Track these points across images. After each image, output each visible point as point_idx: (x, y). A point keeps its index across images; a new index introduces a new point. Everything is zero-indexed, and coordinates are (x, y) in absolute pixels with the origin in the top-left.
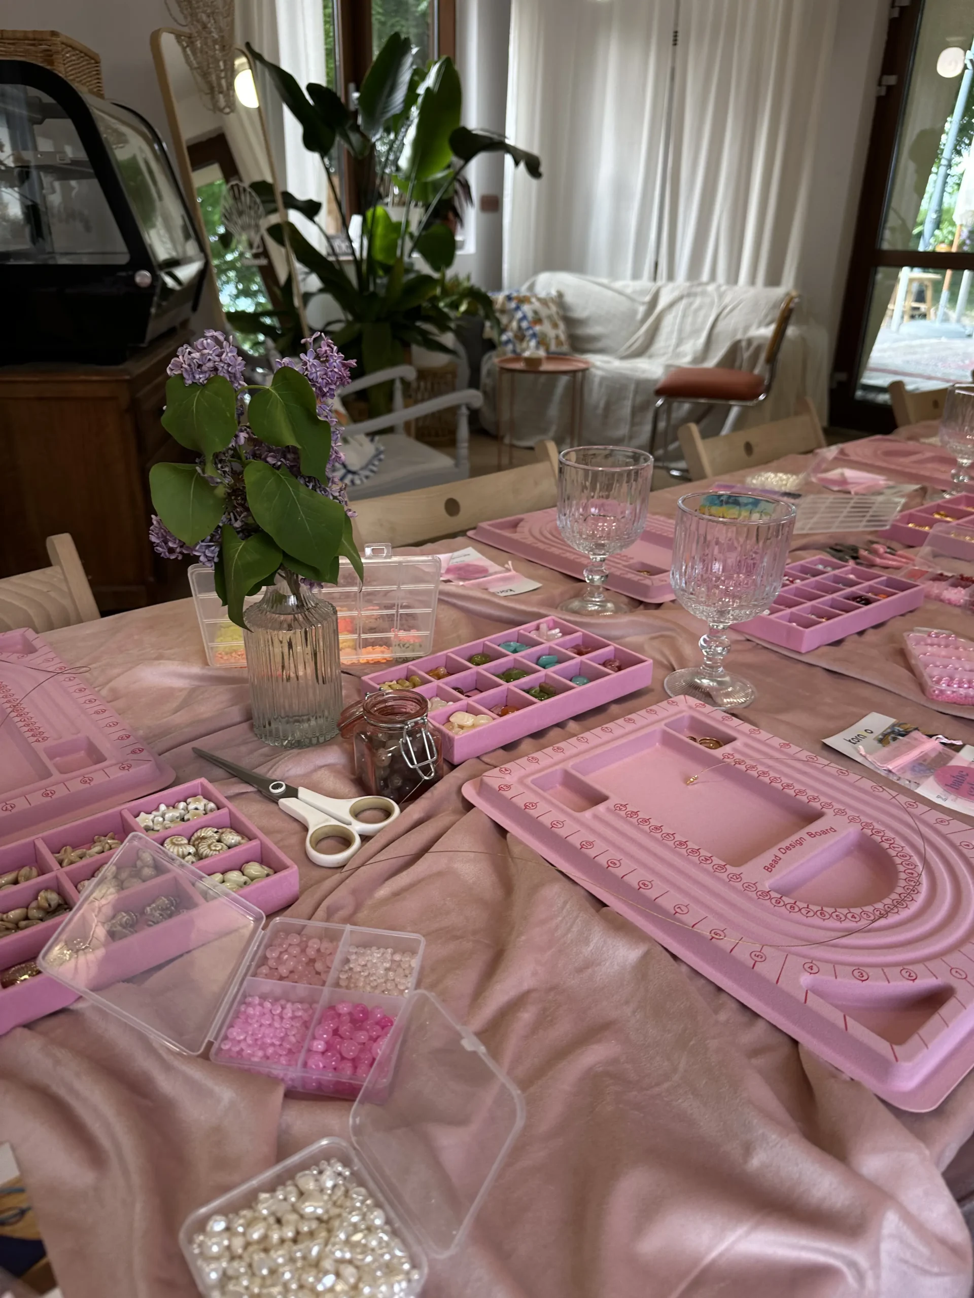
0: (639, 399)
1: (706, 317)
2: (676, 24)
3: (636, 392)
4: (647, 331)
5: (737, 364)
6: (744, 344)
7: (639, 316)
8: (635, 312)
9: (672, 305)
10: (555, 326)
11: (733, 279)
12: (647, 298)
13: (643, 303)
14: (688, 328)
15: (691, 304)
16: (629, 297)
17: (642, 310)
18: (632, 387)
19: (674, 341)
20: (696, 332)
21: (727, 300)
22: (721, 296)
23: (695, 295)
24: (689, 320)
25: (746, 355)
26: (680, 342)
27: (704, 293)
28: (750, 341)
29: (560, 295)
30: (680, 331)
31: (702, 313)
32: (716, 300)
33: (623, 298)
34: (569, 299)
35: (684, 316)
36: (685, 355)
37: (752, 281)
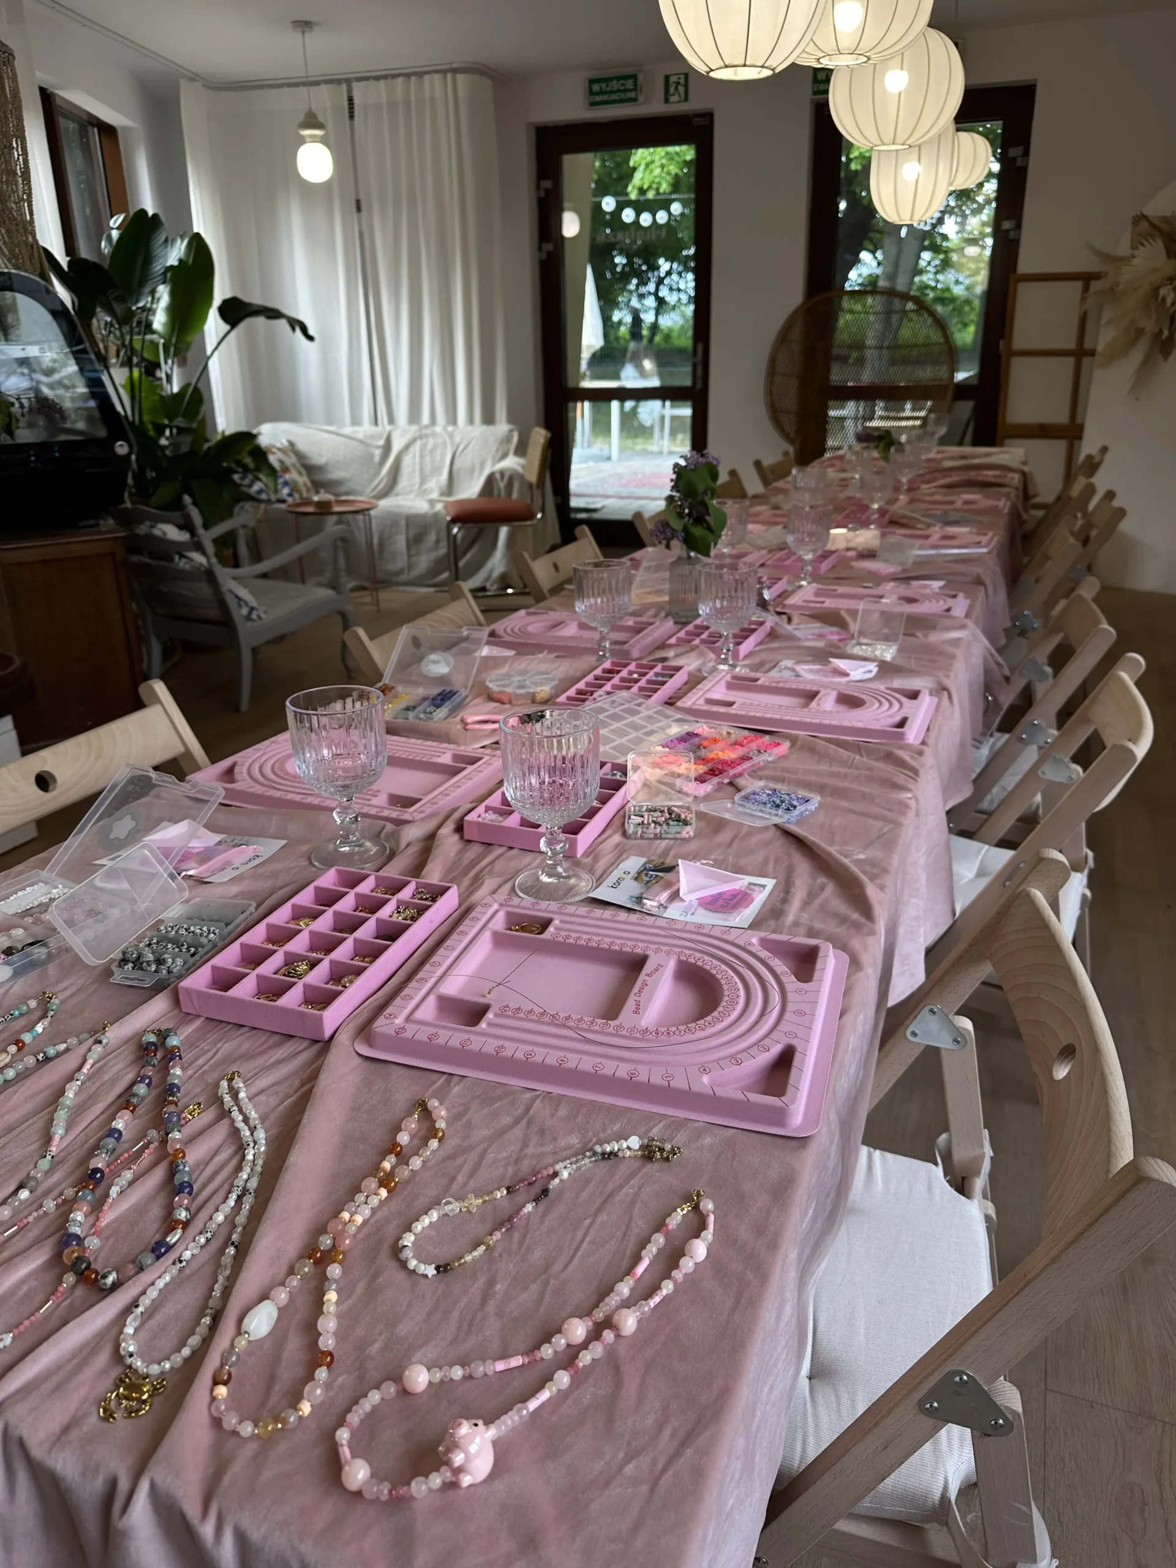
0: (412, 533)
1: (443, 456)
2: (357, 193)
3: (408, 527)
4: (389, 472)
5: (496, 492)
6: (498, 476)
7: (377, 459)
8: (372, 456)
9: (407, 447)
10: (300, 474)
11: (452, 419)
12: (381, 442)
13: (378, 447)
14: (428, 467)
15: (424, 446)
16: (361, 441)
17: (378, 453)
18: (403, 523)
19: (417, 479)
20: (437, 470)
21: (458, 439)
22: (451, 435)
23: (427, 436)
24: (428, 459)
25: (502, 485)
26: (423, 481)
27: (434, 434)
28: (502, 473)
29: (292, 444)
30: (422, 470)
31: (438, 453)
32: (448, 440)
33: (356, 444)
34: (301, 446)
35: (422, 456)
36: (432, 491)
37: (471, 421)
